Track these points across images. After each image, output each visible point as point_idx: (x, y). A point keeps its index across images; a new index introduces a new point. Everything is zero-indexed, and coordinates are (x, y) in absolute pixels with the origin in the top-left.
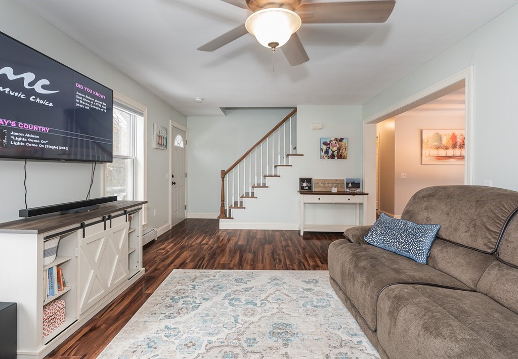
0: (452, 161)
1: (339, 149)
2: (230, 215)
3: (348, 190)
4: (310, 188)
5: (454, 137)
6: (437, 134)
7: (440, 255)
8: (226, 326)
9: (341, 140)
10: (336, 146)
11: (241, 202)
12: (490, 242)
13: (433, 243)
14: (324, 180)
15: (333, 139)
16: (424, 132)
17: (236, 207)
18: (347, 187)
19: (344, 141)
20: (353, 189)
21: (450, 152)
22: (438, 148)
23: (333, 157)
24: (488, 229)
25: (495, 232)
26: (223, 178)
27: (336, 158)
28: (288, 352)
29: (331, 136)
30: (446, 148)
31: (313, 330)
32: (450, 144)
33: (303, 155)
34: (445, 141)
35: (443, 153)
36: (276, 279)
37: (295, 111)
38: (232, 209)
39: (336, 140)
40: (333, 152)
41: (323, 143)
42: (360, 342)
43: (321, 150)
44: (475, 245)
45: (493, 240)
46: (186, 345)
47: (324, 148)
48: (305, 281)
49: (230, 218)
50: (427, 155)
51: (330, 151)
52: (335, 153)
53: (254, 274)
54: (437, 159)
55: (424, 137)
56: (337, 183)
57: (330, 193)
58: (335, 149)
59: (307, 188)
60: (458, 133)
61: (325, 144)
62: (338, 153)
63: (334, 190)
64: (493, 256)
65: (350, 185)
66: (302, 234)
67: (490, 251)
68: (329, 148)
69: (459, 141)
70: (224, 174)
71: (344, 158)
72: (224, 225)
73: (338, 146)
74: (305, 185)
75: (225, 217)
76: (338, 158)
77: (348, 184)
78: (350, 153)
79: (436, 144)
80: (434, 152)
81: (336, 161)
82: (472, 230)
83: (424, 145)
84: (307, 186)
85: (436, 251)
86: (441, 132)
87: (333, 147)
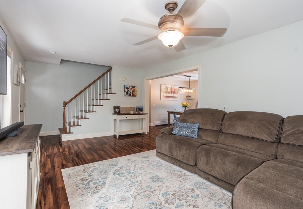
0: (171, 99)
1: (133, 92)
2: (69, 131)
3: (137, 112)
4: (119, 112)
5: (171, 88)
6: (166, 87)
7: (203, 134)
8: (130, 186)
9: (134, 87)
10: (132, 90)
11: (78, 122)
12: (219, 127)
13: (198, 130)
14: (126, 107)
15: (130, 86)
16: (162, 85)
17: (74, 125)
18: (137, 111)
19: (135, 87)
20: (139, 112)
21: (170, 95)
22: (166, 93)
23: (130, 95)
24: (218, 123)
25: (220, 124)
26: (64, 107)
27: (132, 96)
28: (167, 185)
29: (129, 84)
30: (169, 93)
31: (167, 175)
32: (170, 92)
33: (115, 94)
34: (169, 90)
35: (168, 95)
36: (129, 160)
37: (111, 69)
38: (71, 127)
39: (132, 86)
40: (130, 93)
41: (126, 88)
42: (185, 173)
43: (125, 91)
44: (214, 129)
45: (219, 126)
46: (122, 200)
47: (126, 90)
48: (143, 158)
49: (70, 132)
50: (163, 96)
51: (129, 92)
52: (131, 93)
53: (116, 160)
54: (166, 97)
55: (162, 88)
56: (132, 109)
57: (130, 114)
58: (131, 91)
59: (117, 112)
60: (173, 87)
61: (127, 88)
62: (132, 93)
63: (132, 112)
64: (220, 132)
65: (138, 110)
66: (117, 137)
67: (218, 130)
68: (129, 90)
69: (173, 90)
70: (65, 104)
71: (135, 96)
72: (65, 138)
73: (133, 90)
74: (116, 110)
75: (66, 133)
76: (133, 96)
77: (137, 109)
78: (138, 93)
79: (166, 91)
80: (165, 95)
81: (131, 98)
82: (212, 124)
83: (162, 91)
84: (118, 111)
85: (200, 133)
86: (168, 86)
87: (130, 90)
